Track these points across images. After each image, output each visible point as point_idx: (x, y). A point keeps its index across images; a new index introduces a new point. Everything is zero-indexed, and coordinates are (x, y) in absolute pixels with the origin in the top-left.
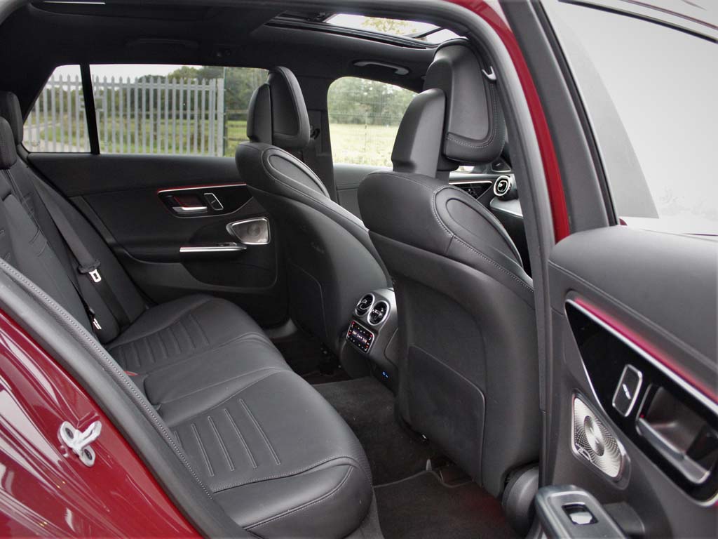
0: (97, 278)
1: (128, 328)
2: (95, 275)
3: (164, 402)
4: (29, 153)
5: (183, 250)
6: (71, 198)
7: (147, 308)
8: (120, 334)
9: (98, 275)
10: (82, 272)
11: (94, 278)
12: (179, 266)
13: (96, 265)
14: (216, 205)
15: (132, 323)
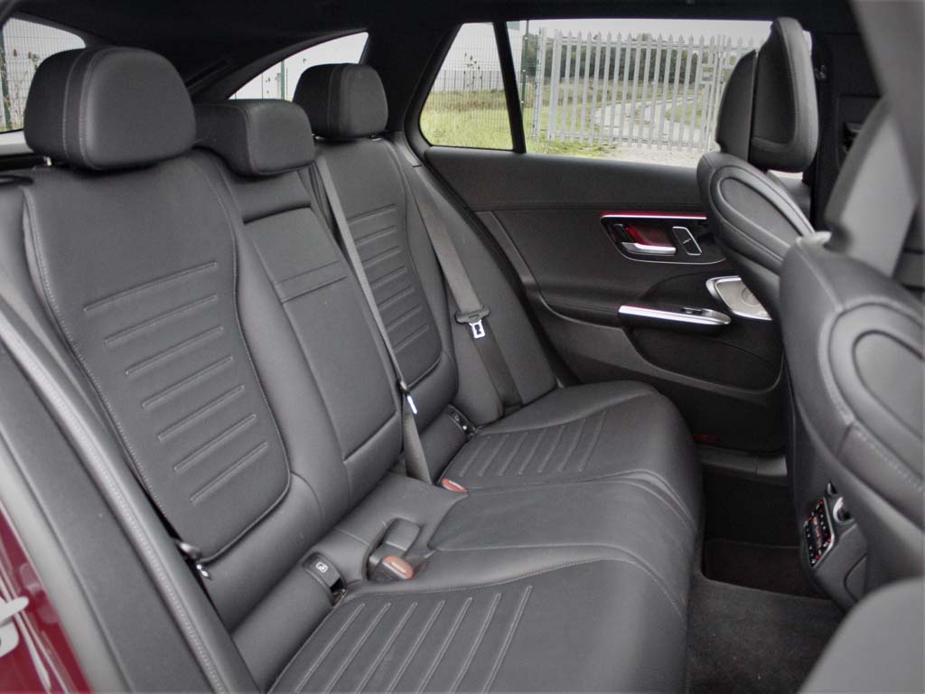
0: (479, 333)
1: (517, 410)
2: (477, 327)
3: (442, 549)
4: (431, 145)
5: (624, 310)
6: (478, 213)
7: (560, 385)
8: (502, 417)
9: (482, 329)
10: (459, 320)
11: (475, 331)
12: (619, 333)
13: (482, 314)
14: (691, 247)
15: (526, 405)
